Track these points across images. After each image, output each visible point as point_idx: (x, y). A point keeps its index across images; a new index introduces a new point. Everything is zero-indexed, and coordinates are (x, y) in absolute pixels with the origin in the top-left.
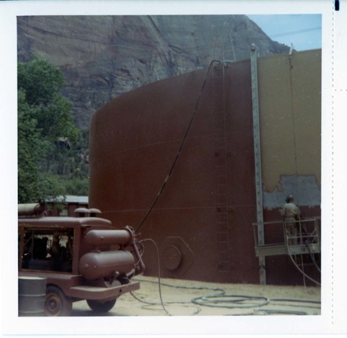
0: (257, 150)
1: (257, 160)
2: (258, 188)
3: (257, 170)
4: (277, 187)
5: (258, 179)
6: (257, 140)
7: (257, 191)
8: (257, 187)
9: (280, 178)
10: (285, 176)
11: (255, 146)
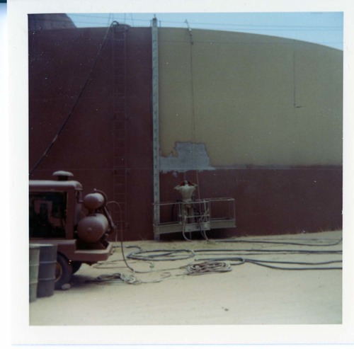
0: (155, 117)
1: (155, 126)
2: (156, 153)
3: (155, 135)
4: (172, 152)
5: (156, 144)
6: (155, 107)
7: (154, 155)
8: (155, 151)
9: (176, 144)
10: (180, 142)
11: (154, 113)
